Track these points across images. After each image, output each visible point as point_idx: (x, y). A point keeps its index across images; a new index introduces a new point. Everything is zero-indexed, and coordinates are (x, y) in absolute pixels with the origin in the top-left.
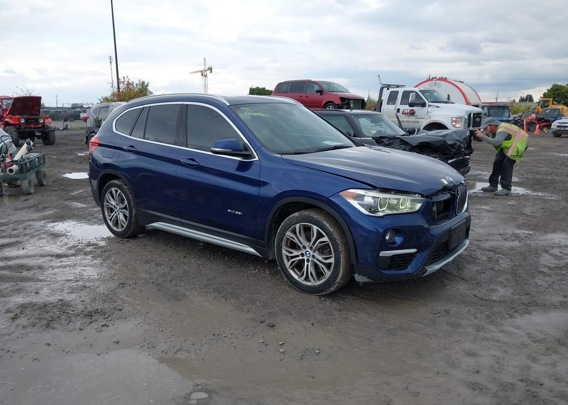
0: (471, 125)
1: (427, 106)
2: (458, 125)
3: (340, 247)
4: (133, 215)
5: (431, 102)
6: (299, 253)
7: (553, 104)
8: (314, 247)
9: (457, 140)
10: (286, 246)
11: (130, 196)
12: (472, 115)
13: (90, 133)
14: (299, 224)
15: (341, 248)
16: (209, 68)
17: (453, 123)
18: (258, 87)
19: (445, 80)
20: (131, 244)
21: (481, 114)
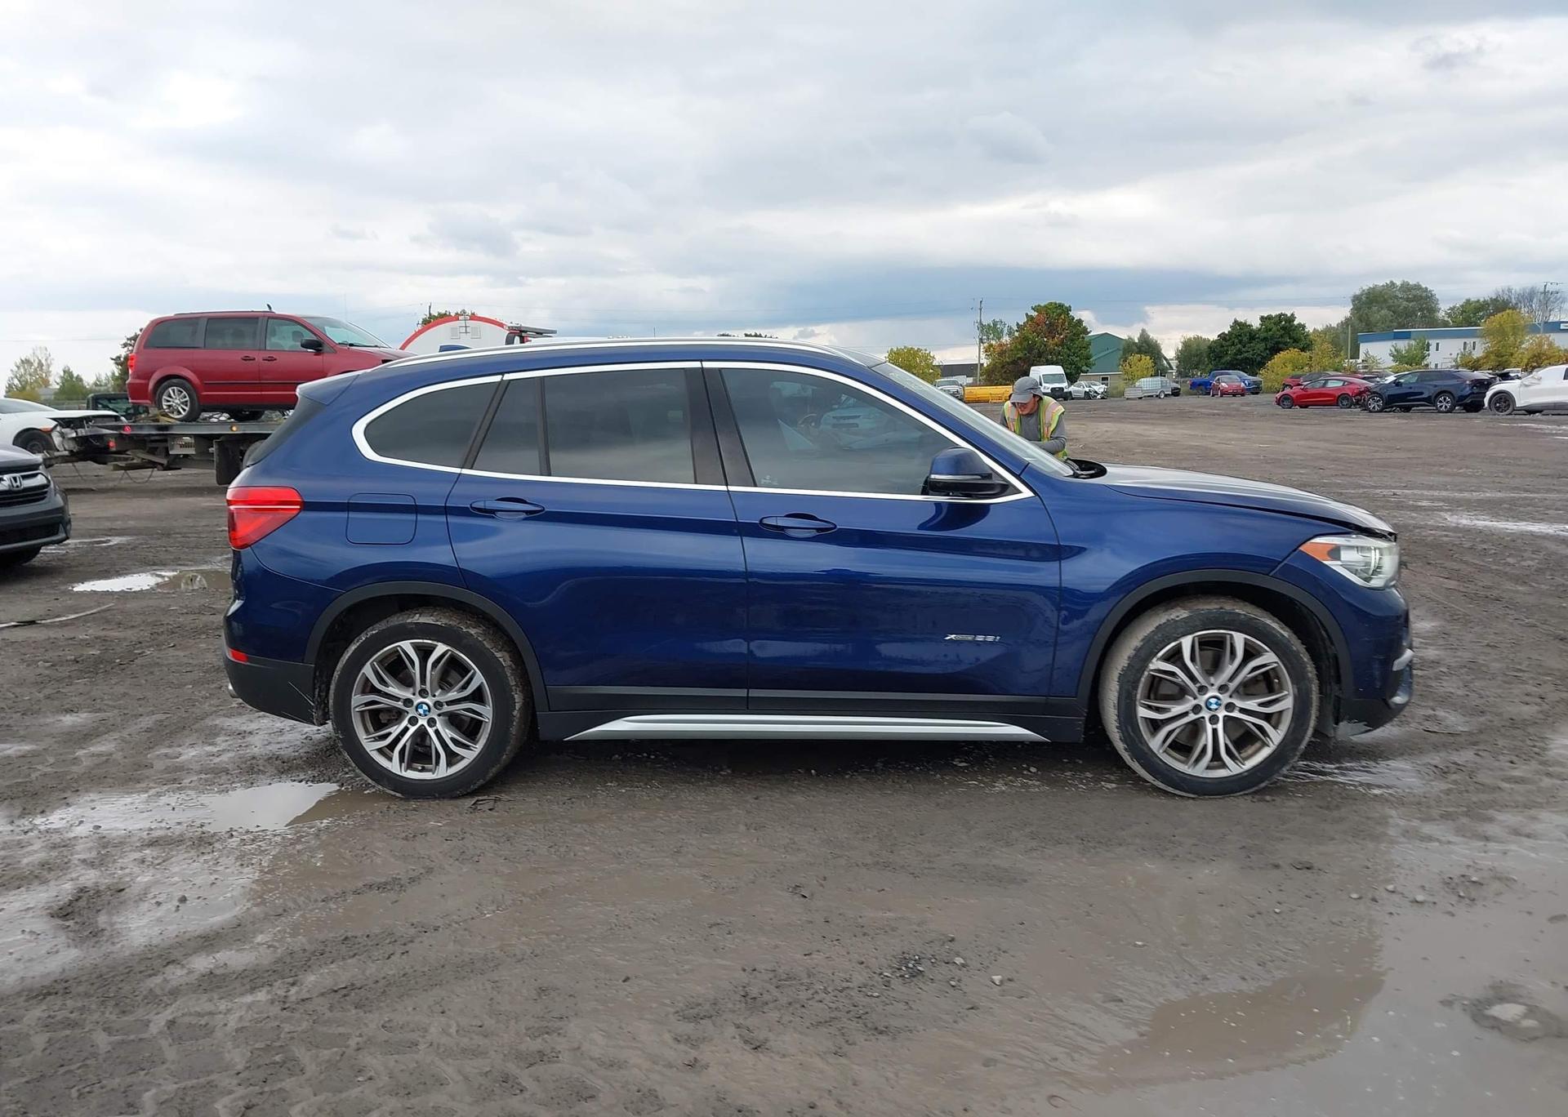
6: (1188, 707)
8: (1233, 686)
10: (1144, 697)
11: (501, 656)
14: (1189, 638)
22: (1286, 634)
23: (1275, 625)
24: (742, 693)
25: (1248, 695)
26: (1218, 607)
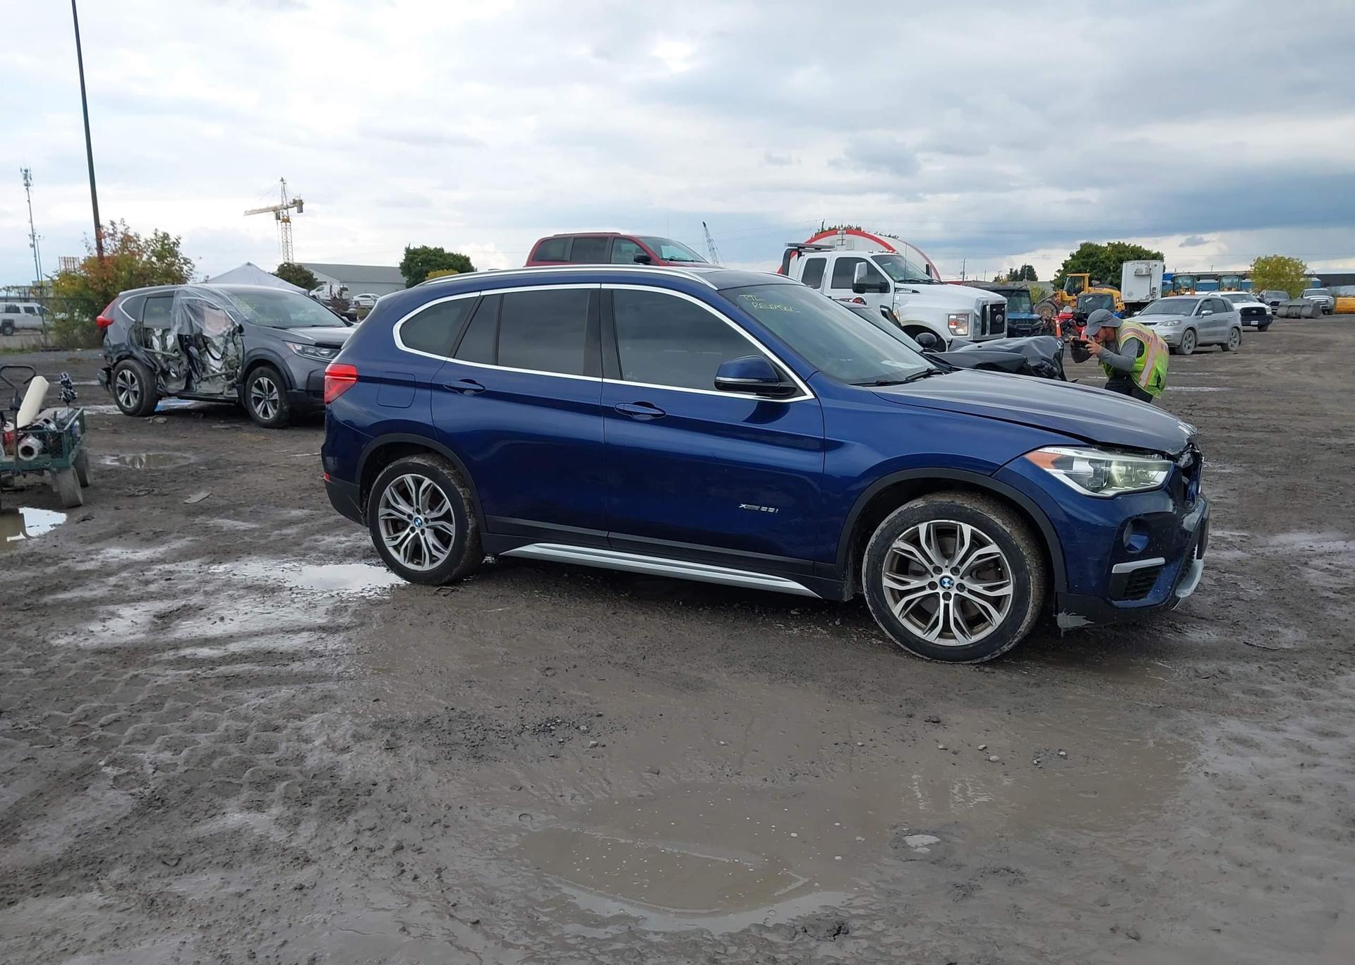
0: (988, 331)
1: (892, 289)
2: (960, 331)
3: (1028, 562)
4: (468, 531)
5: (899, 282)
6: (925, 583)
7: (1090, 285)
8: (962, 569)
9: (1044, 359)
10: (891, 570)
11: (460, 490)
12: (988, 307)
13: (120, 359)
14: (925, 524)
15: (1031, 563)
16: (295, 202)
17: (951, 327)
18: (426, 247)
19: (858, 231)
20: (472, 596)
21: (1003, 305)
22: (1008, 530)
23: (999, 521)
24: (604, 534)
25: (979, 579)
26: (949, 500)
